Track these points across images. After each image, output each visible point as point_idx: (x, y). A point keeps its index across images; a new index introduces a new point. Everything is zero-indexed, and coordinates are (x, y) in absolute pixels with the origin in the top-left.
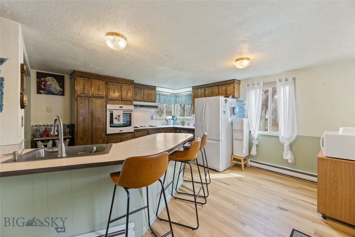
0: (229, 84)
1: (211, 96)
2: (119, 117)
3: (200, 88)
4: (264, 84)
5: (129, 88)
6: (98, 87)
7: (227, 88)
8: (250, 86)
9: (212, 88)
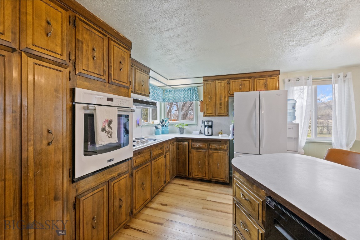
0: (270, 76)
1: (238, 91)
2: (109, 126)
3: (218, 80)
4: (313, 79)
5: (123, 55)
6: (44, 24)
7: (267, 81)
8: (292, 81)
9: (241, 80)
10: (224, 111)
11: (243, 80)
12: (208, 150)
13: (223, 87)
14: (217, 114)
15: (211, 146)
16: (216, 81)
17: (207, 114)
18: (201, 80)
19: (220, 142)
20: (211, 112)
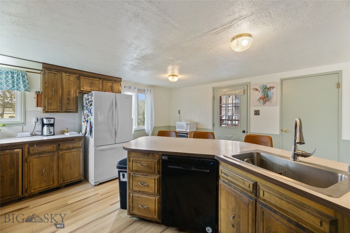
0: (115, 81)
4: (138, 89)
7: (113, 85)
9: (91, 78)
10: (73, 107)
11: (93, 79)
12: (57, 152)
13: (72, 81)
14: (64, 110)
15: (61, 147)
16: (63, 73)
17: (49, 110)
18: (40, 67)
19: (74, 140)
20: (55, 107)
